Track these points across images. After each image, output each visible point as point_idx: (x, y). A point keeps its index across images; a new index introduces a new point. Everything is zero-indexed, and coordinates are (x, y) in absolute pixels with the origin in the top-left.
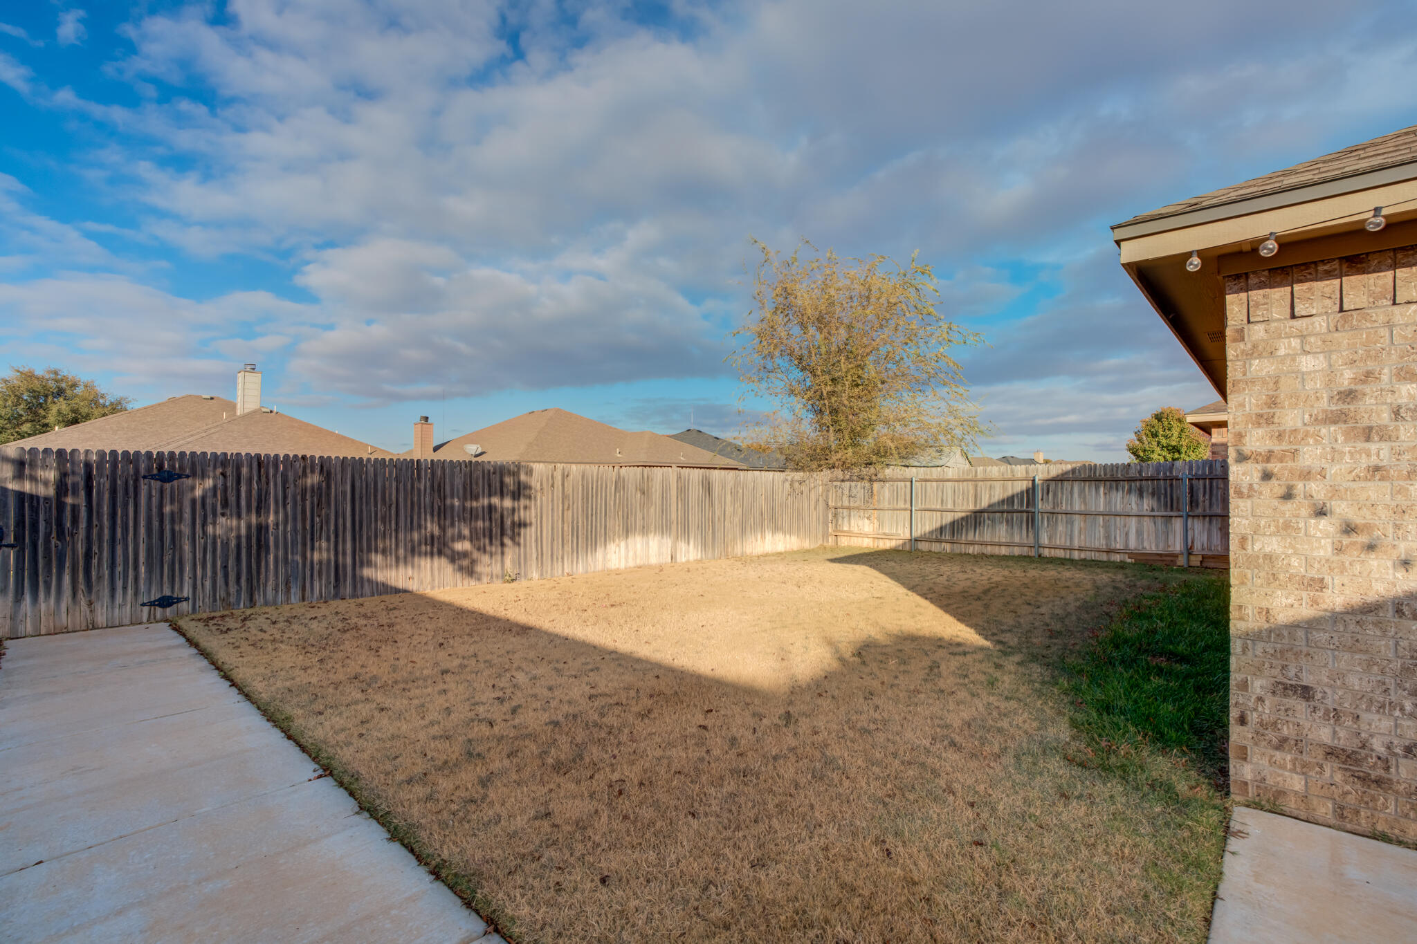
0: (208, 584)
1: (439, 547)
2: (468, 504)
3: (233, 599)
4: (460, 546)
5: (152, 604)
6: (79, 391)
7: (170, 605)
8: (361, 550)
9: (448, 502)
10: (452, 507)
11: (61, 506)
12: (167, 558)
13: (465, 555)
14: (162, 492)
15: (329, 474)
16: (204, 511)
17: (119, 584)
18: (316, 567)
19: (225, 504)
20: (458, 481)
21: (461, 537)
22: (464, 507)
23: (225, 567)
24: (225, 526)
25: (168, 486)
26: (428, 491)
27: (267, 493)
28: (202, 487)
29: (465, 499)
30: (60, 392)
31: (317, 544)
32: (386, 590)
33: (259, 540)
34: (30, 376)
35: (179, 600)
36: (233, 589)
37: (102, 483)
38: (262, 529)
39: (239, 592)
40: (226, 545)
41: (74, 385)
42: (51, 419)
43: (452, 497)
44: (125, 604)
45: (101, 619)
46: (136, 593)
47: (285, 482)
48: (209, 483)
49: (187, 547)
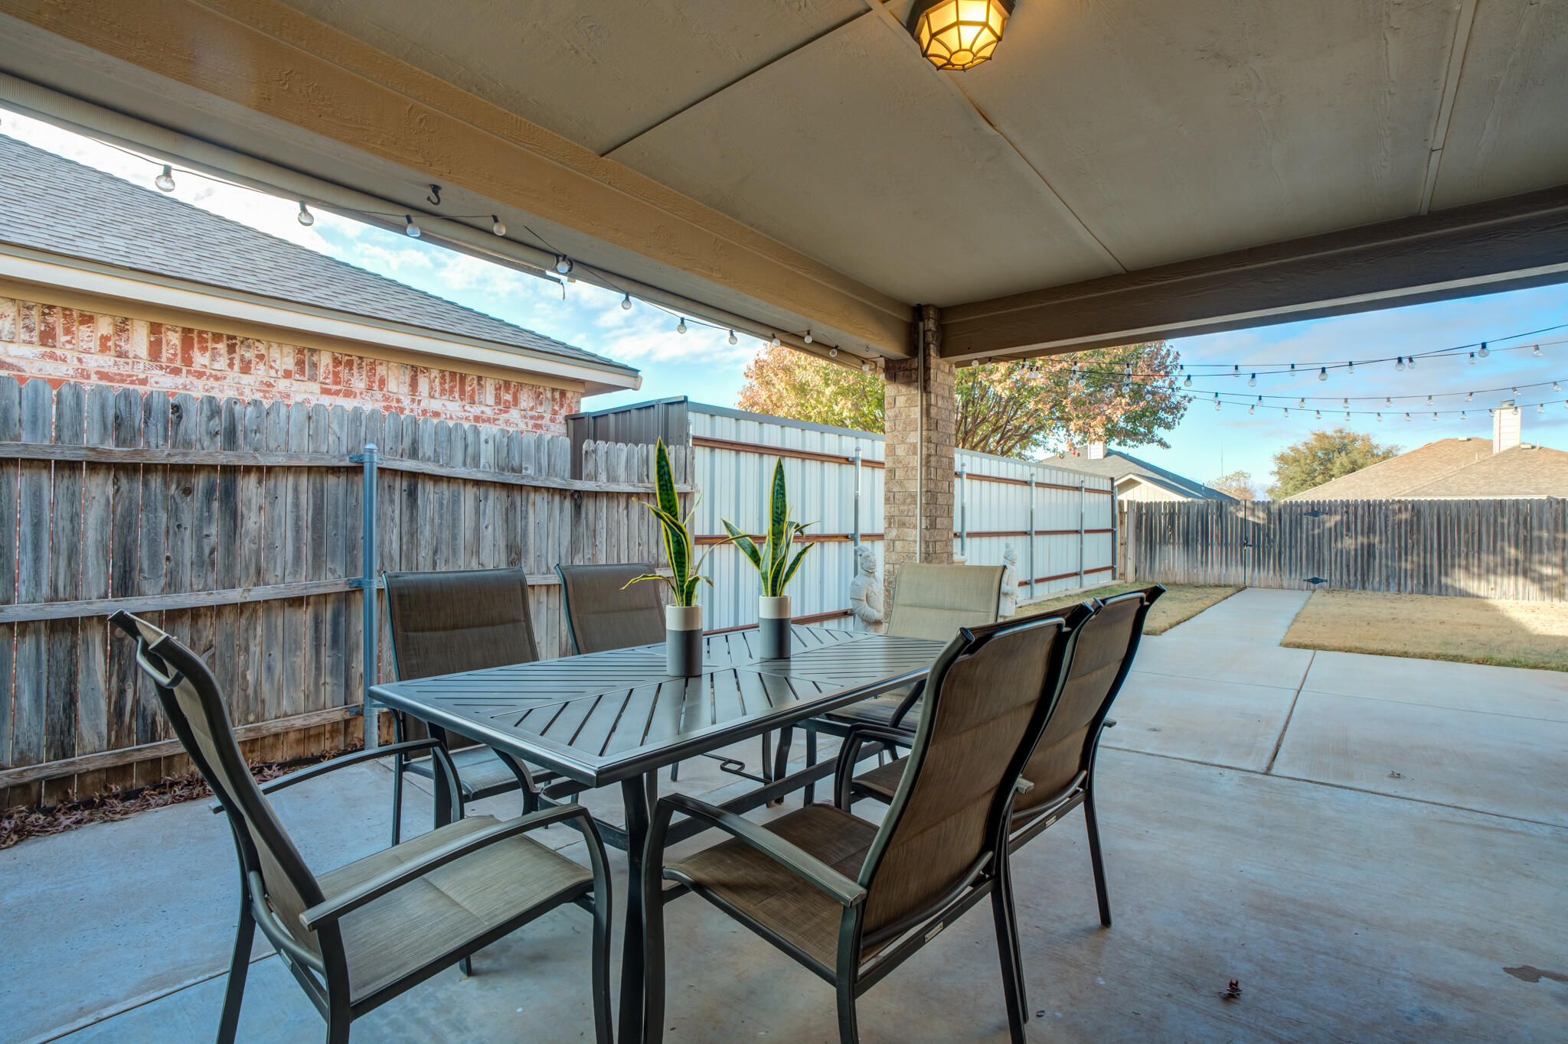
0: (1338, 573)
1: (1522, 570)
2: (1560, 536)
3: (1352, 584)
4: (1547, 571)
5: (1309, 581)
6: (1358, 444)
7: (1318, 582)
8: (1446, 565)
9: (1536, 533)
10: (1540, 539)
11: (1269, 528)
12: (1316, 558)
13: (1554, 578)
14: (1313, 522)
15: (1419, 511)
16: (1337, 533)
17: (1293, 568)
18: (1409, 573)
19: (1348, 529)
20: (1547, 516)
21: (1549, 563)
22: (1555, 539)
23: (1348, 566)
24: (1349, 543)
25: (1316, 519)
26: (1512, 523)
27: (1374, 523)
28: (1331, 521)
29: (1556, 530)
30: (1342, 449)
31: (1409, 558)
32: (1464, 594)
33: (1368, 552)
34: (1322, 437)
35: (1322, 581)
36: (1352, 578)
37: (1286, 517)
38: (1371, 547)
39: (1356, 580)
40: (1348, 553)
41: (1354, 440)
42: (1335, 471)
43: (1540, 528)
44: (1296, 579)
45: (1285, 584)
46: (1301, 574)
47: (1386, 517)
48: (1338, 518)
49: (1326, 553)
